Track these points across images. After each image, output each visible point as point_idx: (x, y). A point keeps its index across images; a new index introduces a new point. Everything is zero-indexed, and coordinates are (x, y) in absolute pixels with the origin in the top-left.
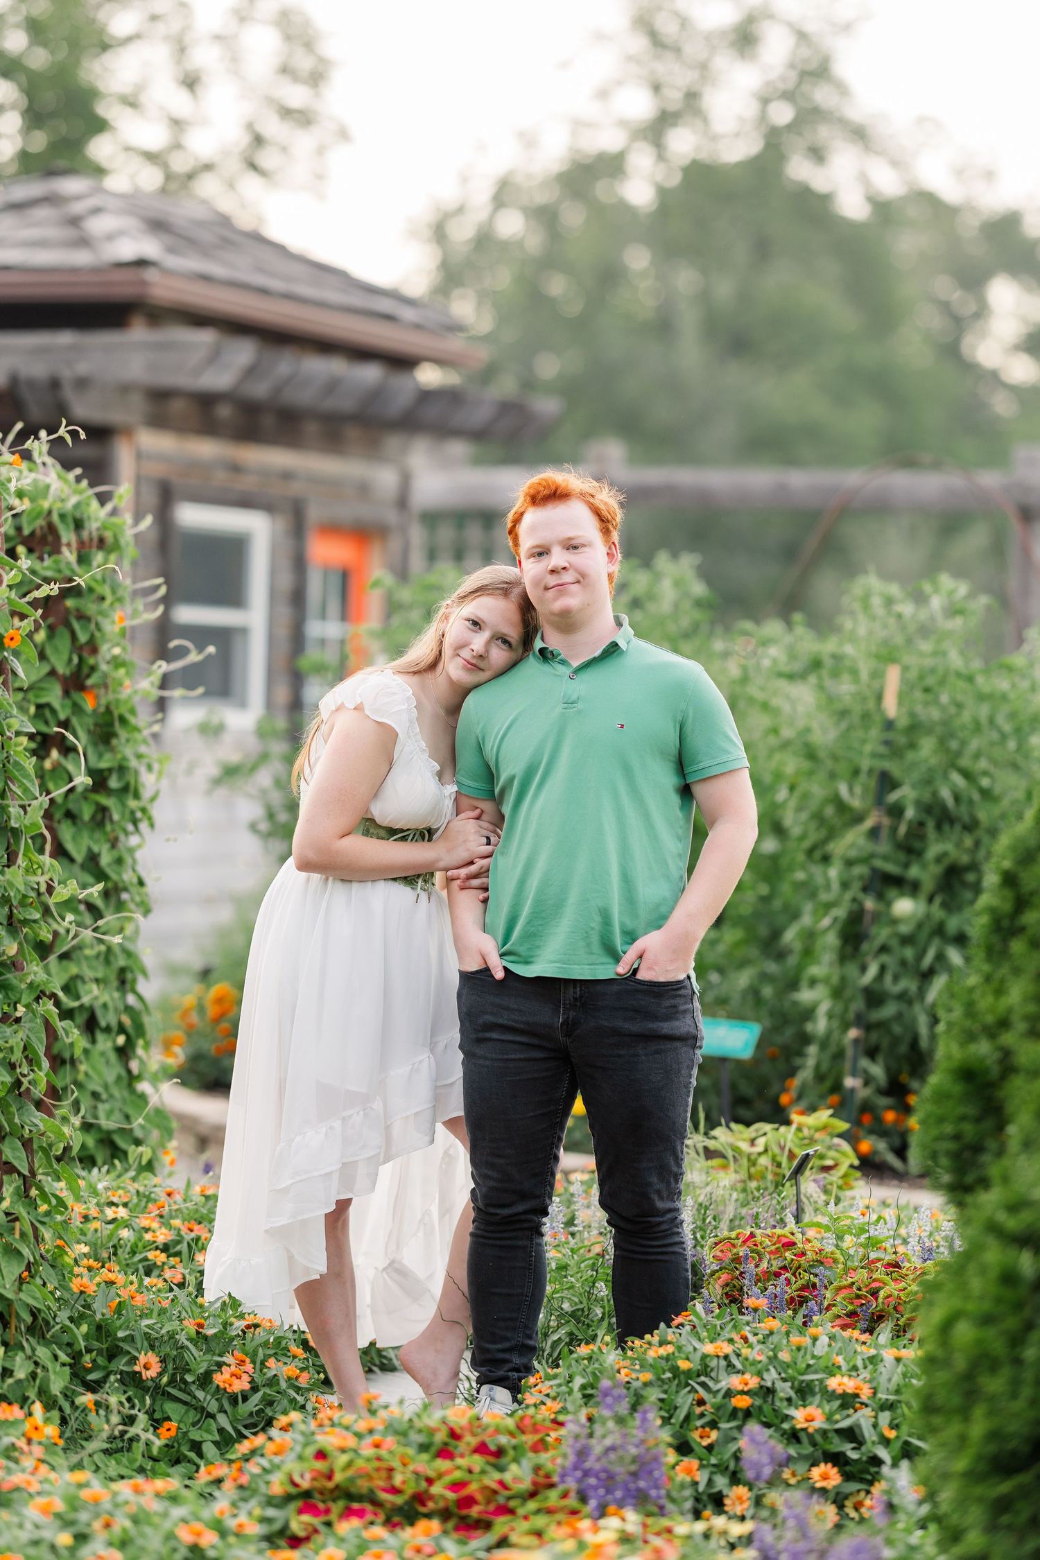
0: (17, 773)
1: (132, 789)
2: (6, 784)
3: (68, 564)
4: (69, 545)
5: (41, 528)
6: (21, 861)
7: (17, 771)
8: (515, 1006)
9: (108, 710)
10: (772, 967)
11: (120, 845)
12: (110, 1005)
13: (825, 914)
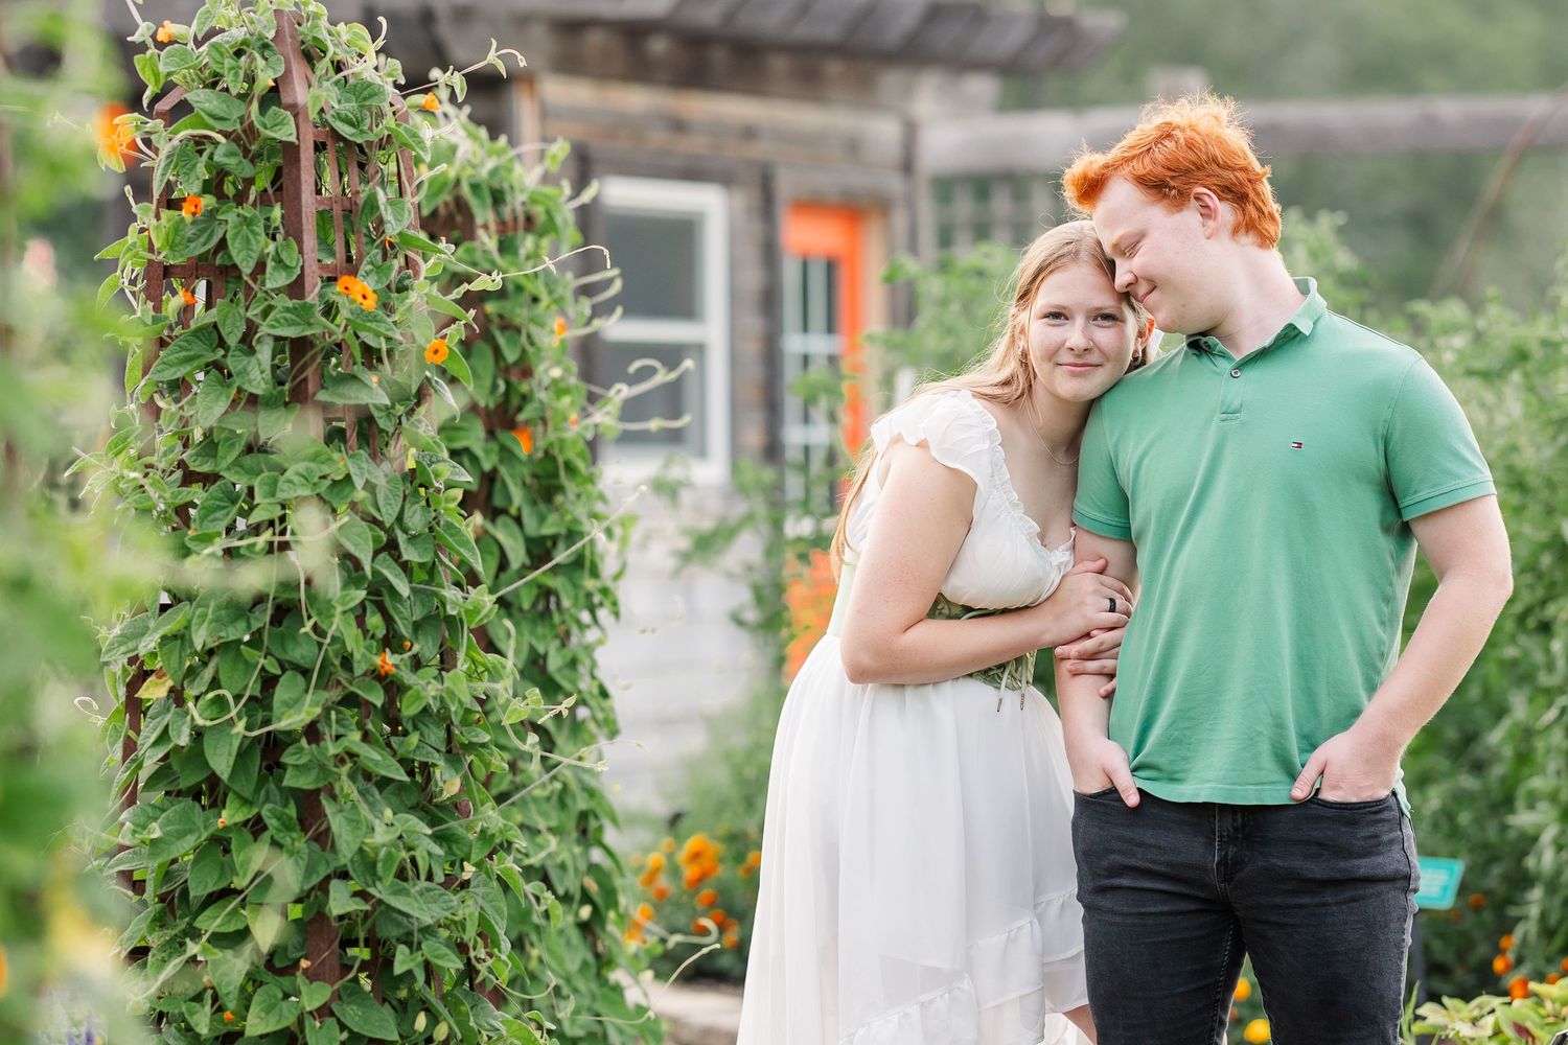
0: (450, 540)
1: (587, 564)
2: (437, 556)
3: (486, 252)
4: (486, 227)
5: (446, 204)
6: (463, 665)
7: (451, 536)
8: (1152, 841)
9: (548, 455)
10: (1467, 782)
11: (574, 640)
12: (569, 863)
13: (1550, 705)
